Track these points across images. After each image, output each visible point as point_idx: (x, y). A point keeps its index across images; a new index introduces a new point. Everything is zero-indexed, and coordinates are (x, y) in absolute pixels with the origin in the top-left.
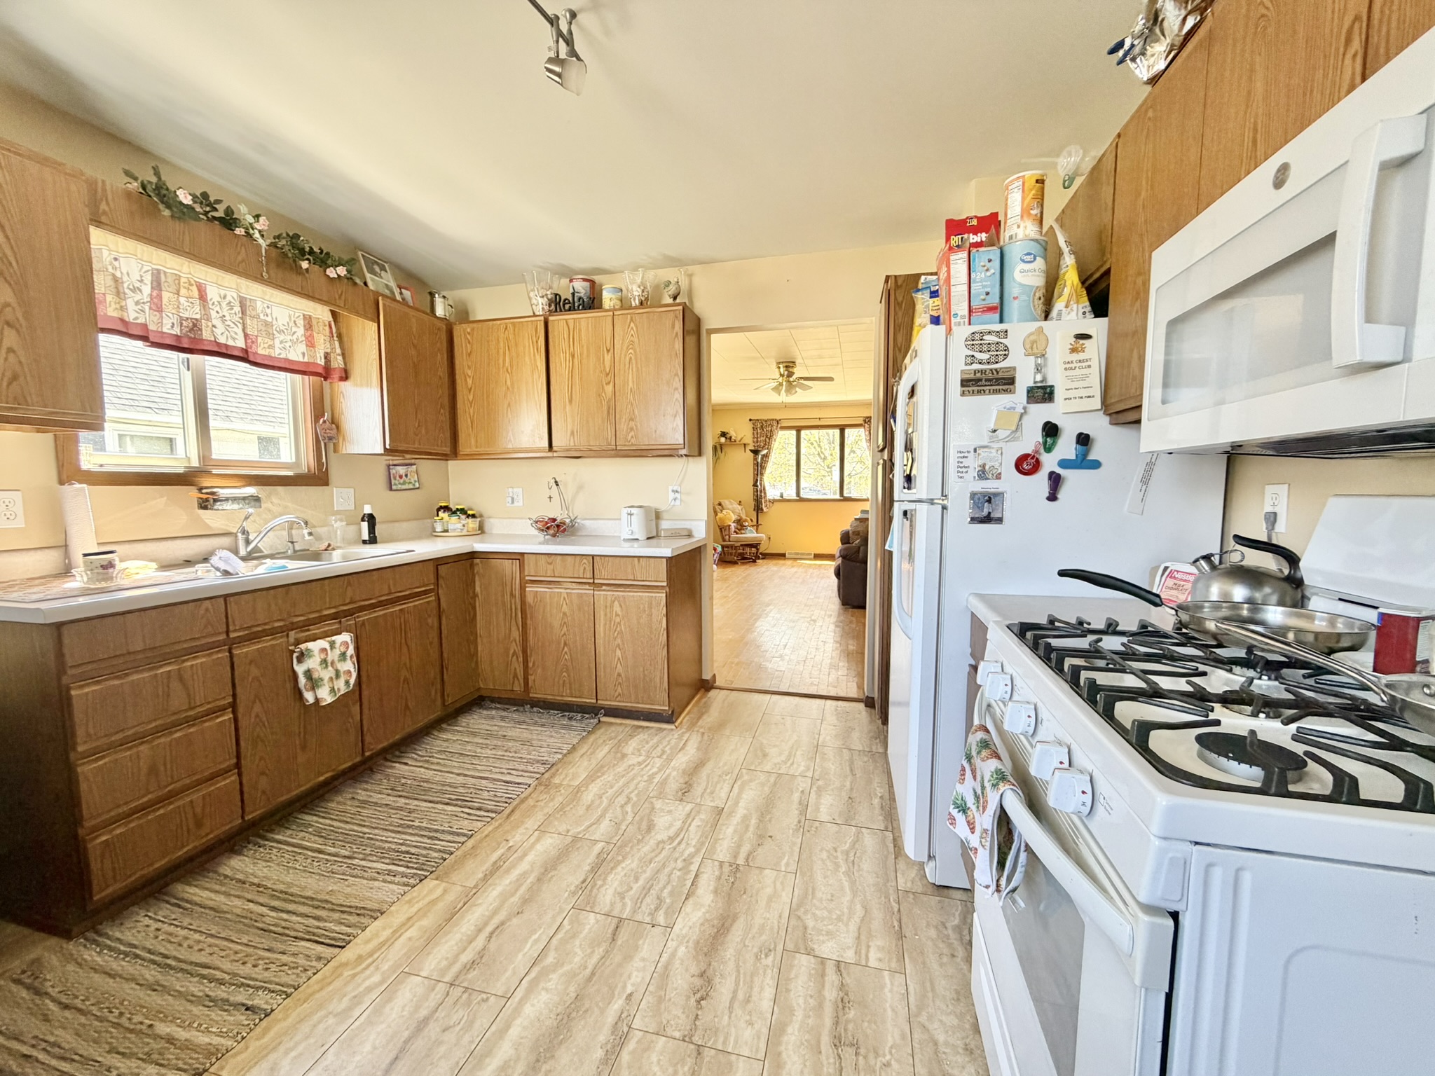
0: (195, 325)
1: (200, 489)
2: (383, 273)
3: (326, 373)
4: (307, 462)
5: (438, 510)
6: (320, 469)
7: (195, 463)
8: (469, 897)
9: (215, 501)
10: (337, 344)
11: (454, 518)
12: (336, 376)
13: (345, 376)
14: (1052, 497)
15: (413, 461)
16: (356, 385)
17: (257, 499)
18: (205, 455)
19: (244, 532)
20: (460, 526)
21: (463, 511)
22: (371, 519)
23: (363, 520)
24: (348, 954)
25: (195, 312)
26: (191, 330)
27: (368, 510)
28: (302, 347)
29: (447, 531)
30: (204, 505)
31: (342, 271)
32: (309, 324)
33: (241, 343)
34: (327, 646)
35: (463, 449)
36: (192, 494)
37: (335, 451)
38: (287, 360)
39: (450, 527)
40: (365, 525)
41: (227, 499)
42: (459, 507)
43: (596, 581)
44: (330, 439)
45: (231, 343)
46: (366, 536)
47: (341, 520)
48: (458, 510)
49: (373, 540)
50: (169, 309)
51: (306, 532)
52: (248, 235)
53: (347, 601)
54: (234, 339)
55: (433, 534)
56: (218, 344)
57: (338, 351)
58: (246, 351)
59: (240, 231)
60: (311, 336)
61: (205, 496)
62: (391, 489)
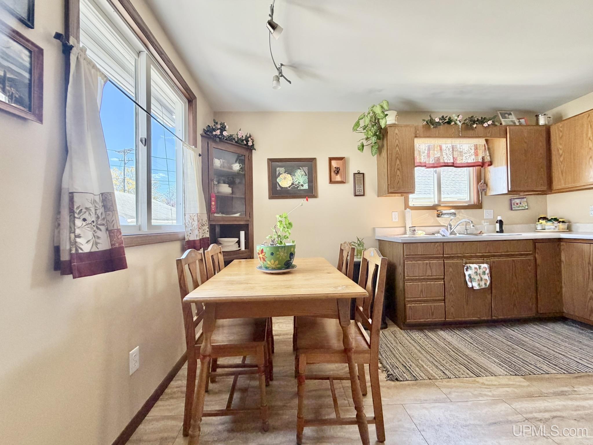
0: (438, 159)
3: (482, 165)
4: (474, 200)
5: (539, 219)
6: (479, 203)
7: (436, 203)
9: (442, 214)
11: (549, 223)
12: (487, 165)
13: (491, 164)
16: (495, 167)
17: (455, 214)
18: (439, 201)
19: (450, 225)
20: (553, 227)
21: (556, 219)
22: (501, 222)
23: (497, 222)
25: (438, 155)
27: (499, 218)
28: (473, 157)
30: (438, 216)
31: (490, 122)
32: (476, 148)
34: (478, 267)
35: (556, 185)
36: (435, 212)
37: (485, 195)
38: (467, 163)
39: (546, 227)
40: (498, 225)
41: (445, 214)
44: (483, 190)
45: (449, 161)
46: (498, 229)
47: (487, 222)
48: (552, 219)
49: (501, 231)
50: (431, 156)
51: (471, 225)
53: (487, 251)
55: (535, 230)
56: (445, 163)
57: (488, 154)
58: (453, 163)
59: (453, 123)
60: (477, 152)
61: (439, 213)
62: (512, 209)
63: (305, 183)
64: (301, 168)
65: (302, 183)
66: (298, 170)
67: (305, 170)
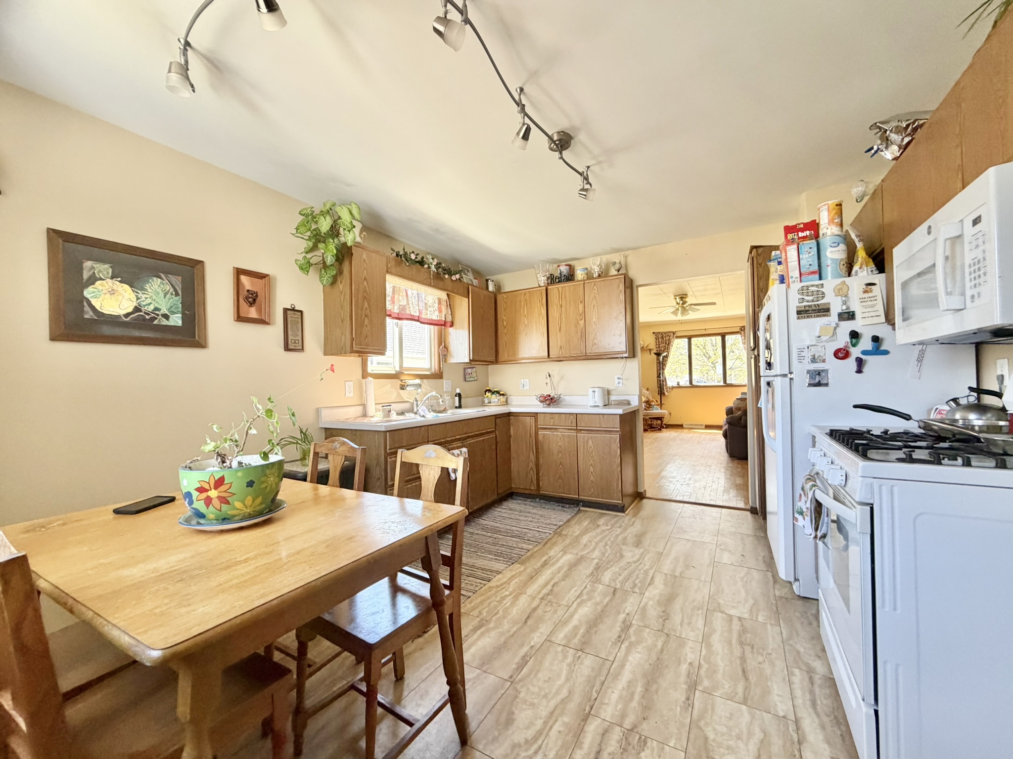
0: (404, 308)
1: (401, 381)
2: (469, 274)
3: (444, 324)
4: (435, 367)
5: (486, 392)
6: (440, 371)
7: (398, 369)
8: (537, 572)
9: (407, 386)
10: (449, 309)
11: (494, 396)
12: (448, 325)
13: (452, 325)
14: (859, 371)
15: (474, 366)
16: (456, 329)
17: (420, 385)
18: (401, 366)
19: (417, 401)
20: (496, 400)
21: (498, 392)
22: (459, 395)
23: (456, 396)
24: (491, 584)
25: (404, 303)
26: (402, 310)
27: (458, 391)
28: (437, 313)
29: (490, 403)
30: (403, 388)
31: (458, 276)
32: (439, 300)
33: (417, 314)
34: (459, 453)
35: (501, 358)
36: (398, 383)
37: (445, 362)
38: (432, 320)
39: (492, 400)
40: (457, 399)
41: (411, 385)
42: (496, 390)
43: (578, 428)
44: (445, 355)
45: (415, 314)
46: (457, 405)
47: (448, 396)
48: (495, 391)
49: (460, 407)
50: (396, 302)
51: (441, 400)
52: (429, 267)
53: (464, 432)
54: (416, 312)
55: (483, 404)
56: (411, 315)
57: (450, 313)
58: (418, 317)
59: (426, 266)
60: (440, 307)
61: (403, 384)
62: (465, 381)
63: (173, 313)
64: (163, 276)
65: (164, 310)
66: (155, 279)
67: (174, 283)
